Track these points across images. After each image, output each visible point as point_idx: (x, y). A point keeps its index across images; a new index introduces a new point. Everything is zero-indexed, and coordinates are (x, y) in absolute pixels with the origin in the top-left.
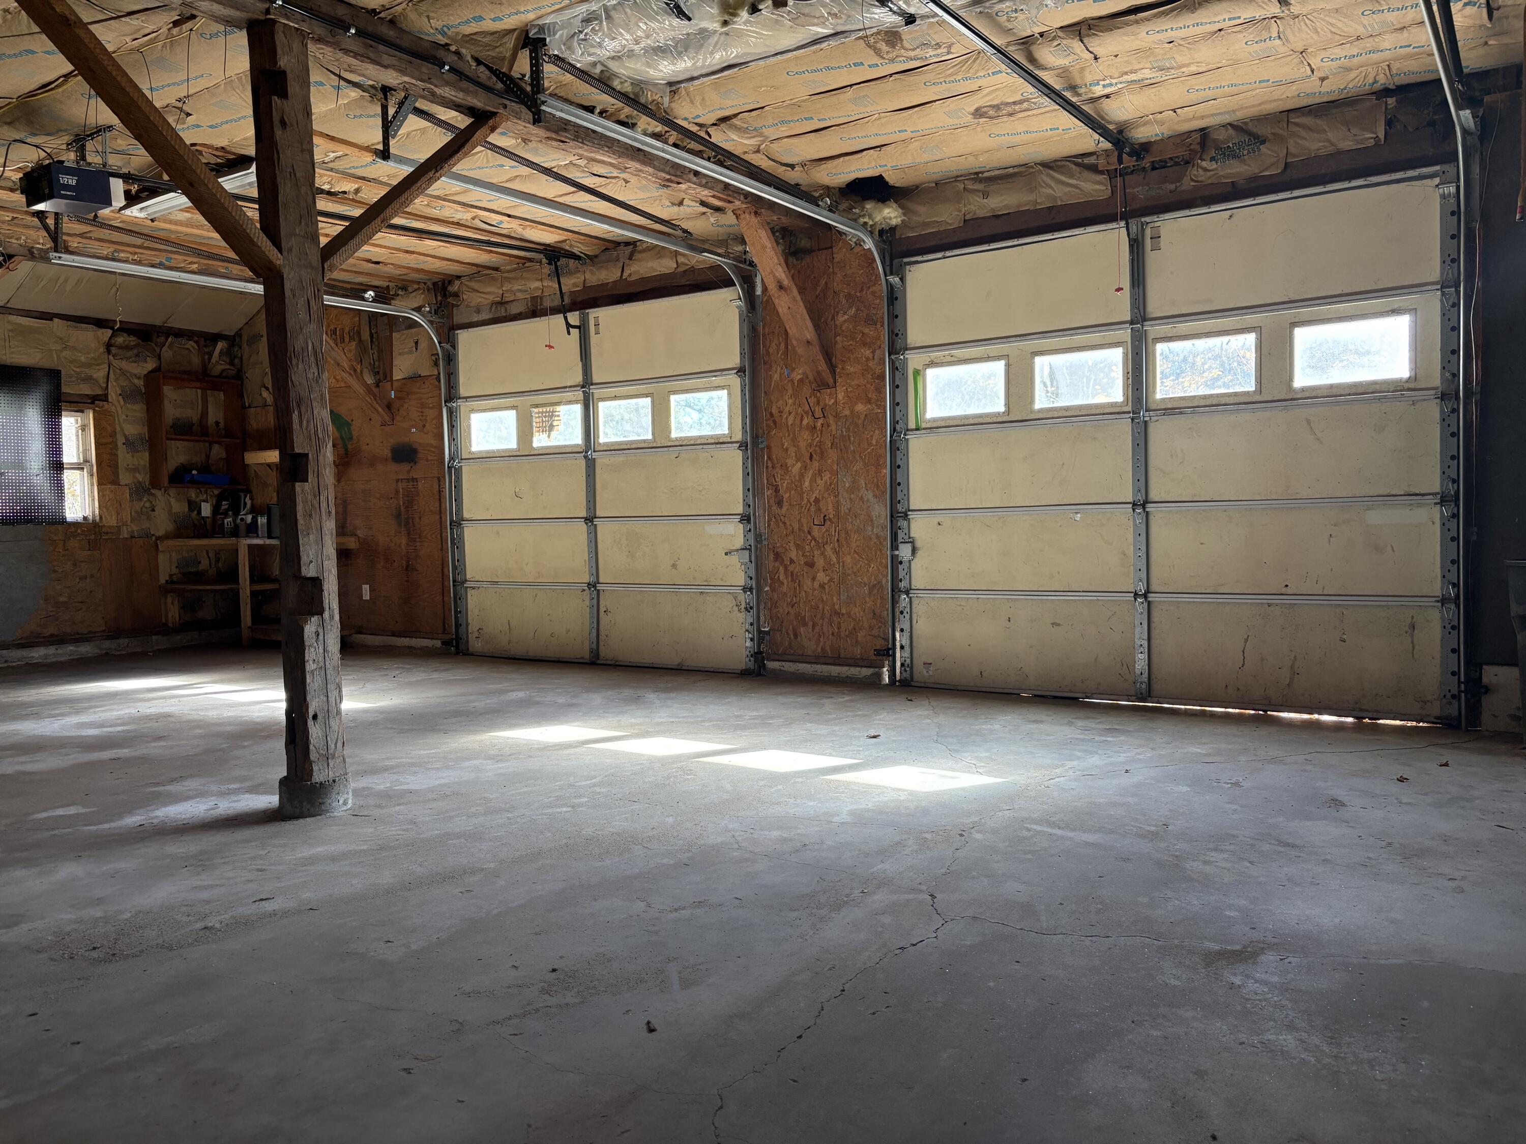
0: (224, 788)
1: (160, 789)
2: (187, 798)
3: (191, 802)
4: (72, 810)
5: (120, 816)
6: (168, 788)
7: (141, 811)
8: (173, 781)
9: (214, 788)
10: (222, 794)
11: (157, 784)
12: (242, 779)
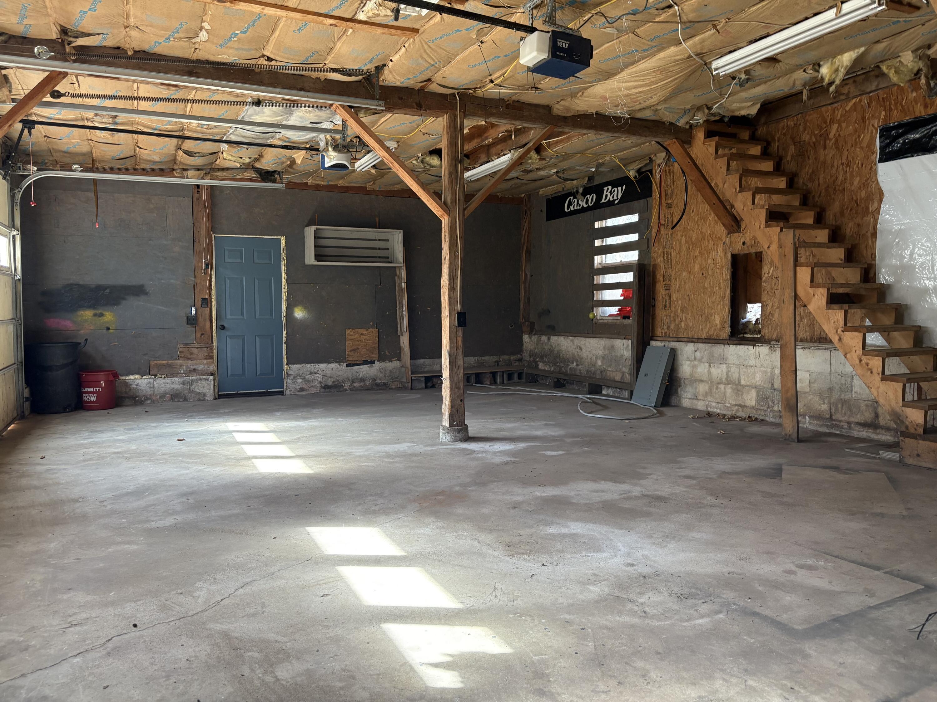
0: (484, 455)
1: (513, 459)
2: (500, 452)
3: (499, 450)
4: (549, 453)
5: (527, 448)
6: (509, 459)
7: (520, 448)
8: (507, 463)
9: (489, 456)
10: (486, 452)
11: (514, 462)
12: (474, 459)
